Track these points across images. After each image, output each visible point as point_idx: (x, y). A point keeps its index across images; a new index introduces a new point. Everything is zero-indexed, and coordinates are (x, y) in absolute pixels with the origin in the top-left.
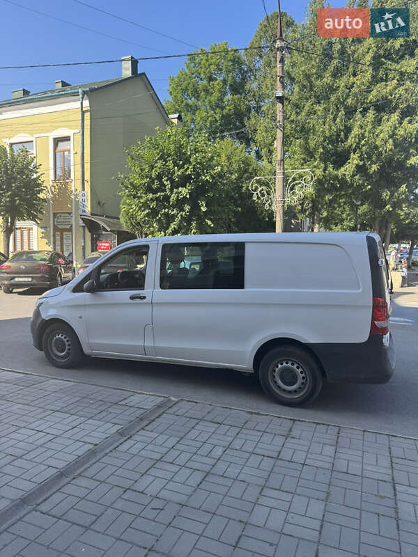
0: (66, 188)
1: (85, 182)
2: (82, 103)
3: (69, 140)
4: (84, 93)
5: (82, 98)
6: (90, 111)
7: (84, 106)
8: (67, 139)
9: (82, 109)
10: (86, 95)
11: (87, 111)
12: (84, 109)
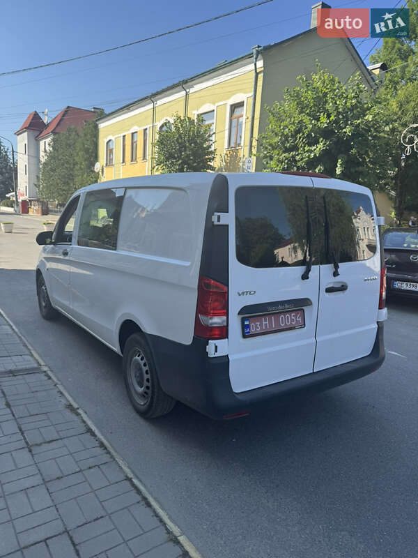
0: (237, 156)
1: (253, 148)
2: (255, 64)
3: (243, 105)
4: (258, 53)
5: (256, 59)
6: (263, 71)
7: (257, 67)
8: (241, 104)
9: (256, 71)
10: (260, 56)
11: (260, 72)
12: (258, 71)
